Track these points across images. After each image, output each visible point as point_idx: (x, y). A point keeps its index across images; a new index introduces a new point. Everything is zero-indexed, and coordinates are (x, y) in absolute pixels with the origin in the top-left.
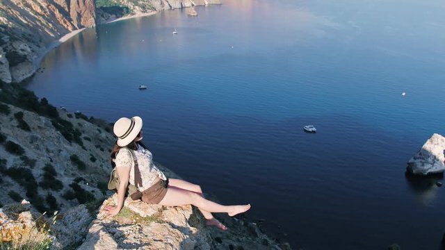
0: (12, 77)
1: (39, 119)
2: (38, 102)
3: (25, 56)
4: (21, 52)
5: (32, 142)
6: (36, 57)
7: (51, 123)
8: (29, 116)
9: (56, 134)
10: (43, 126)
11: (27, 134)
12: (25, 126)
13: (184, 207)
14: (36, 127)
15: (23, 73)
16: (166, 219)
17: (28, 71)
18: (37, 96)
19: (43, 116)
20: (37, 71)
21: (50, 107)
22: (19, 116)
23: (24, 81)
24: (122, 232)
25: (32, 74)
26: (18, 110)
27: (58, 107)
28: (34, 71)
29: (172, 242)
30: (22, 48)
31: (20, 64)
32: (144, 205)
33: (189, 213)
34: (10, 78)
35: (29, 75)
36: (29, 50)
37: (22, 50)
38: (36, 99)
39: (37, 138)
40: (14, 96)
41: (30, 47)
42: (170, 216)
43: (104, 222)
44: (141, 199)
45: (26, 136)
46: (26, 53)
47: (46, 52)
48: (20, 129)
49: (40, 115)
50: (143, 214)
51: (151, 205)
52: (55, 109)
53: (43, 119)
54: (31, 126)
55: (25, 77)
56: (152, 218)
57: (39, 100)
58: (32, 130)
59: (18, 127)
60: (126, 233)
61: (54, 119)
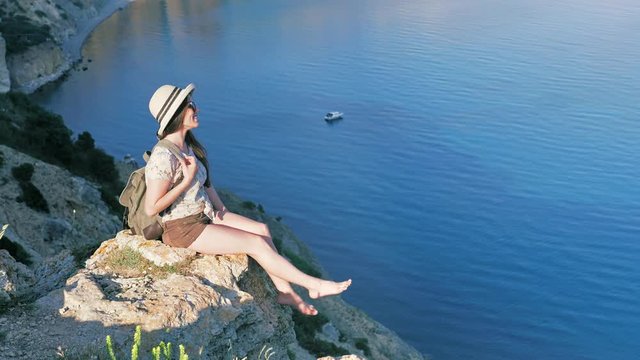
0: (12, 79)
1: (71, 185)
2: (70, 142)
3: (47, 28)
4: (36, 18)
5: (49, 240)
6: (72, 30)
7: (99, 195)
8: (48, 176)
9: (108, 221)
10: (78, 199)
11: (40, 218)
12: (35, 200)
13: (233, 257)
14: (61, 203)
15: (38, 71)
16: (196, 271)
17: (51, 66)
18: (69, 127)
19: (82, 176)
20: (74, 66)
21: (100, 154)
22: (23, 174)
23: (40, 90)
24: (118, 284)
25: (59, 73)
26: (22, 159)
27: (118, 158)
28: (66, 67)
29: (193, 301)
30: (41, 9)
31: (34, 48)
32: (163, 248)
33: (240, 269)
34: (7, 81)
35: (53, 76)
36: (56, 13)
37: (40, 14)
38: (66, 135)
39: (63, 231)
40: (15, 125)
41: (58, 7)
42: (205, 267)
43: (95, 272)
44: (160, 239)
45: (36, 223)
46: (49, 23)
47: (97, 19)
48: (24, 204)
49: (75, 174)
50: (158, 261)
51: (176, 249)
52: (110, 160)
53: (80, 183)
54: (50, 199)
55: (43, 81)
56: (173, 269)
57: (74, 138)
58: (52, 209)
59: (19, 200)
60: (125, 286)
61: (107, 186)
